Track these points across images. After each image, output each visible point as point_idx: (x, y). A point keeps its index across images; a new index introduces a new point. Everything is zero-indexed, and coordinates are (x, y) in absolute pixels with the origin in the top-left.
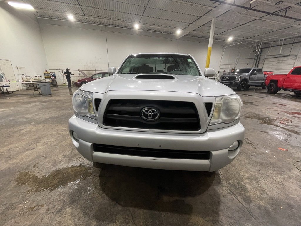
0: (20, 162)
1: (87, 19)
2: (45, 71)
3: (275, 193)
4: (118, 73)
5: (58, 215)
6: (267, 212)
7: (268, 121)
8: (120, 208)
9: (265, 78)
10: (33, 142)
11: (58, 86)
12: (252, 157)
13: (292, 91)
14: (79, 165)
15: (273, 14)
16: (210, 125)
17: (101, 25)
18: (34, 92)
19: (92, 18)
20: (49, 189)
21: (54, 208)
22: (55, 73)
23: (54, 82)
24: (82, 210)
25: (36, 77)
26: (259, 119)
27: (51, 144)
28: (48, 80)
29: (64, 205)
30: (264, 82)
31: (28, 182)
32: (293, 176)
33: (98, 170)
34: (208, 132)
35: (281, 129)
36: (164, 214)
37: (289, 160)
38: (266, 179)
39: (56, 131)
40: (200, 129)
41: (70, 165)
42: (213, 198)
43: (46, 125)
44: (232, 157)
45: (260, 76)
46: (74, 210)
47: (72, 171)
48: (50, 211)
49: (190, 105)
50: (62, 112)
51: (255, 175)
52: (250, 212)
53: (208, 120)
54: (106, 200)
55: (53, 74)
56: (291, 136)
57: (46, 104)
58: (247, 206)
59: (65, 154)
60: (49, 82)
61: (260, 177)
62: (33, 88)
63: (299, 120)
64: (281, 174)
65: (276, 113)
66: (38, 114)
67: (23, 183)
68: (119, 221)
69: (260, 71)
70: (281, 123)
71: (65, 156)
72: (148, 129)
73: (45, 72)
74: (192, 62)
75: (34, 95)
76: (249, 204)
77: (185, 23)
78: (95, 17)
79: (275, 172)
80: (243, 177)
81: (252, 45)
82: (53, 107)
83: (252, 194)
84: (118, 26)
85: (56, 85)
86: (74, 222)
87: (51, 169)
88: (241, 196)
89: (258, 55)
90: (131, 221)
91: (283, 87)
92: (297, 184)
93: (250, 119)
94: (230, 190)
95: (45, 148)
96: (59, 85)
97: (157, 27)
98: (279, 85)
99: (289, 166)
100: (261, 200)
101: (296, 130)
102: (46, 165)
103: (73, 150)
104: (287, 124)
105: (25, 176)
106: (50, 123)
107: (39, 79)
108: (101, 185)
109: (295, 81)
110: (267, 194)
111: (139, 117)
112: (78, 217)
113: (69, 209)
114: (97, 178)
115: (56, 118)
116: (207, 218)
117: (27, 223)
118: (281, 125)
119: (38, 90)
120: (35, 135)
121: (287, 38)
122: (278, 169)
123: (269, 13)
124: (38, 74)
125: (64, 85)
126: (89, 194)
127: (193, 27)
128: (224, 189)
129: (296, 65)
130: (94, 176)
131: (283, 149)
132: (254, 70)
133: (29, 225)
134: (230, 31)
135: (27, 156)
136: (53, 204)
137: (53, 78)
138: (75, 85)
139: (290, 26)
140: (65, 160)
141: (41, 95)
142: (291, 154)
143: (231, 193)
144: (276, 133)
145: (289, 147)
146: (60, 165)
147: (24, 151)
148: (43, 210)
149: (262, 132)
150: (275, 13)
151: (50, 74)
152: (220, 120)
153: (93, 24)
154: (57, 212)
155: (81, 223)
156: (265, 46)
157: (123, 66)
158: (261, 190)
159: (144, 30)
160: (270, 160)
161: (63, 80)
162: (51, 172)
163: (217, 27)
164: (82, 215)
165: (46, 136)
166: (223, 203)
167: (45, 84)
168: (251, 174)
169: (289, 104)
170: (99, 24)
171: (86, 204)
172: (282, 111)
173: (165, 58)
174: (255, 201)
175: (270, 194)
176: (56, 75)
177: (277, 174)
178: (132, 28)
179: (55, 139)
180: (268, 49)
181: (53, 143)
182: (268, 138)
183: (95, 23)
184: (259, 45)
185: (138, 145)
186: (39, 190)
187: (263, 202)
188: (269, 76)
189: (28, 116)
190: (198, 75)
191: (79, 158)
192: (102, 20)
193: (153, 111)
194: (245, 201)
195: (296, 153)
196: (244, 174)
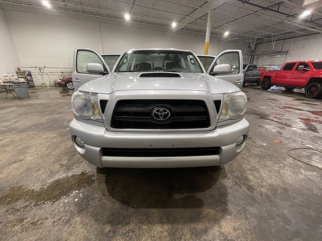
0: (8, 176)
1: (66, 5)
2: (17, 69)
3: (274, 181)
4: (115, 71)
5: (66, 226)
6: (268, 197)
7: (263, 117)
8: (133, 210)
9: (259, 75)
10: (19, 153)
11: (36, 87)
12: (251, 150)
13: (283, 87)
14: (80, 173)
15: (266, 9)
16: (219, 121)
17: (84, 13)
18: (7, 95)
19: (73, 5)
20: (50, 201)
21: (60, 219)
22: (30, 71)
23: (31, 82)
24: (93, 217)
25: (6, 77)
26: (257, 114)
27: (42, 153)
28: (22, 80)
29: (71, 215)
30: (259, 78)
31: (24, 197)
32: (287, 164)
33: (103, 177)
34: (217, 129)
35: (275, 123)
36: (177, 210)
37: (283, 150)
38: (265, 169)
39: (45, 140)
40: (210, 126)
41: (70, 174)
42: (220, 190)
43: (31, 133)
44: (238, 151)
45: (255, 72)
46: (84, 218)
47: (74, 180)
48: (57, 223)
49: (200, 103)
50: (47, 117)
51: (255, 166)
52: (253, 199)
53: (217, 117)
54: (117, 205)
55: (28, 73)
56: (283, 129)
57: (25, 109)
58: (251, 194)
59: (61, 163)
60: (24, 82)
61: (260, 168)
62: (5, 90)
63: (290, 114)
64: (277, 163)
65: (270, 108)
66: (18, 121)
67: (18, 199)
68: (134, 222)
69: (255, 67)
70: (275, 117)
71: (62, 165)
72: (159, 130)
73: (18, 71)
74: (194, 59)
75: (7, 99)
76: (252, 192)
77: (180, 15)
78: (76, 3)
79: (272, 162)
80: (245, 169)
81: (247, 40)
82: (34, 112)
83: (254, 183)
84: (105, 16)
85: (34, 86)
86: (86, 230)
87: (48, 180)
88: (245, 186)
89: (252, 52)
90: (146, 221)
91: (275, 83)
92: (291, 171)
93: (248, 115)
94: (235, 182)
95: (36, 159)
96: (37, 85)
97: (150, 19)
98: (272, 81)
99: (283, 156)
100: (262, 187)
101: (288, 123)
102: (41, 176)
103: (70, 158)
104: (280, 118)
105: (18, 190)
106: (35, 131)
107: (10, 79)
108: (109, 191)
109: (286, 77)
110: (267, 182)
111: (150, 117)
112: (90, 225)
113: (78, 218)
114: (103, 184)
115: (42, 124)
116: (217, 209)
117: (34, 238)
118: (275, 120)
119: (11, 93)
120: (20, 145)
121: (279, 34)
122: (275, 159)
123: (263, 8)
124: (8, 73)
125: (44, 85)
126: (98, 201)
127: (189, 20)
128: (230, 181)
129: (287, 61)
130: (100, 182)
131: (277, 141)
132: (250, 66)
133: (36, 240)
134: (227, 25)
135: (15, 169)
136: (59, 215)
137: (29, 78)
138: (58, 86)
139: (282, 21)
140: (62, 169)
141: (16, 98)
142: (285, 145)
143: (236, 184)
144: (271, 127)
145: (283, 139)
146: (59, 175)
147: (10, 164)
148: (49, 223)
149: (259, 126)
150: (269, 8)
151: (24, 72)
152: (228, 117)
153: (74, 12)
154: (65, 222)
155: (94, 230)
156: (260, 42)
157: (121, 63)
158: (261, 178)
159: (136, 21)
160: (267, 151)
161: (41, 80)
162: (49, 184)
163: (214, 20)
164: (94, 222)
165: (34, 145)
166: (230, 193)
167: (20, 85)
168: (252, 166)
169: (281, 99)
170: (82, 12)
171: (96, 211)
172: (275, 106)
173: (165, 55)
174: (257, 189)
175: (269, 182)
176: (32, 74)
177: (274, 163)
178: (122, 18)
179: (46, 148)
180: (262, 44)
181: (44, 152)
182: (264, 131)
183: (75, 11)
184: (254, 40)
185: (150, 146)
186: (39, 203)
187: (264, 189)
188: (263, 73)
189: (5, 124)
190: (200, 72)
191: (79, 166)
192: (85, 7)
193: (165, 111)
194: (248, 190)
195: (289, 144)
196: (246, 166)
